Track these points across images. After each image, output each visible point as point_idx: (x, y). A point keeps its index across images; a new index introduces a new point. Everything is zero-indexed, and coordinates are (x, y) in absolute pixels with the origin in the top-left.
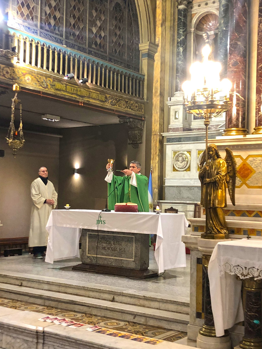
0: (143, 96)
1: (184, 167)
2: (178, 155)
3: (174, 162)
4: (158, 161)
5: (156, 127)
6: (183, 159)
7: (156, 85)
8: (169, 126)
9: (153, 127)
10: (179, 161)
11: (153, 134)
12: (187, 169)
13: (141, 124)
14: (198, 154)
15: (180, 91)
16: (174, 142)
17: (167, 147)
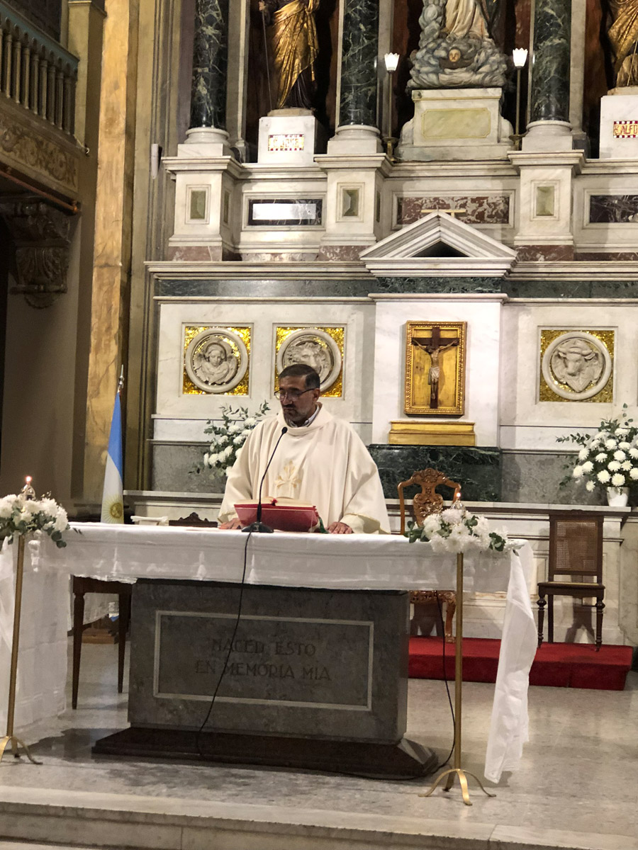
0: (72, 131)
1: (226, 380)
2: (205, 338)
3: (189, 362)
4: (117, 357)
5: (109, 239)
6: (224, 352)
7: (113, 96)
8: (170, 239)
9: (98, 240)
10: (208, 359)
11: (95, 263)
12: (236, 387)
13: (66, 225)
14: (277, 339)
15: (208, 125)
16: (189, 295)
17: (165, 310)
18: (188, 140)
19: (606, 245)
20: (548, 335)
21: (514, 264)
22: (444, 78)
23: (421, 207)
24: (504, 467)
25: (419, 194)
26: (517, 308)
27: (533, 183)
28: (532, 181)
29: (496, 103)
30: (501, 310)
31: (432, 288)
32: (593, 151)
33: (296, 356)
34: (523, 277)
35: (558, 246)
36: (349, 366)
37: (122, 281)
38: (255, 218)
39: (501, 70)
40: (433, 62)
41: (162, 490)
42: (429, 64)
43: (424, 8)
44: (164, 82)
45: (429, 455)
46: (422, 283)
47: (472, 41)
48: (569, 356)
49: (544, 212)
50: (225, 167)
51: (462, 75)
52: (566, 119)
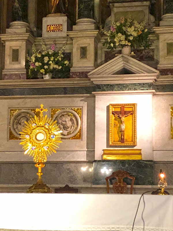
2: (19, 115)
3: (12, 126)
8: (3, 71)
14: (51, 113)
15: (19, 20)
16: (12, 96)
18: (11, 27)
21: (158, 77)
24: (156, 170)
26: (159, 97)
27: (165, 41)
28: (165, 40)
29: (148, 8)
30: (152, 98)
31: (121, 89)
33: (60, 121)
34: (162, 83)
36: (84, 125)
45: (121, 164)
46: (116, 87)
49: (170, 53)
50: (26, 38)
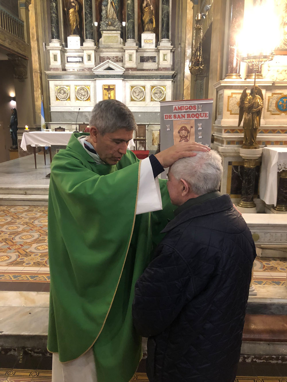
0: (24, 39)
1: (65, 98)
2: (60, 88)
3: (57, 94)
4: (40, 93)
5: (36, 65)
6: (64, 91)
7: (33, 30)
8: (50, 66)
9: (33, 66)
10: (61, 93)
11: (33, 71)
13: (26, 62)
14: (76, 88)
15: (56, 39)
16: (55, 79)
17: (50, 82)
18: (52, 42)
19: (144, 67)
20: (132, 87)
21: (125, 72)
22: (108, 28)
23: (104, 58)
25: (104, 56)
26: (126, 81)
27: (128, 53)
29: (119, 34)
30: (122, 82)
31: (108, 77)
32: (140, 46)
33: (80, 92)
34: (127, 74)
35: (133, 68)
36: (91, 94)
37: (40, 76)
38: (68, 61)
39: (120, 27)
40: (105, 24)
41: (54, 122)
42: (105, 25)
43: (102, 11)
44: (44, 27)
46: (106, 76)
47: (114, 20)
48: (137, 92)
49: (130, 60)
50: (61, 49)
51: (112, 28)
52: (134, 39)
